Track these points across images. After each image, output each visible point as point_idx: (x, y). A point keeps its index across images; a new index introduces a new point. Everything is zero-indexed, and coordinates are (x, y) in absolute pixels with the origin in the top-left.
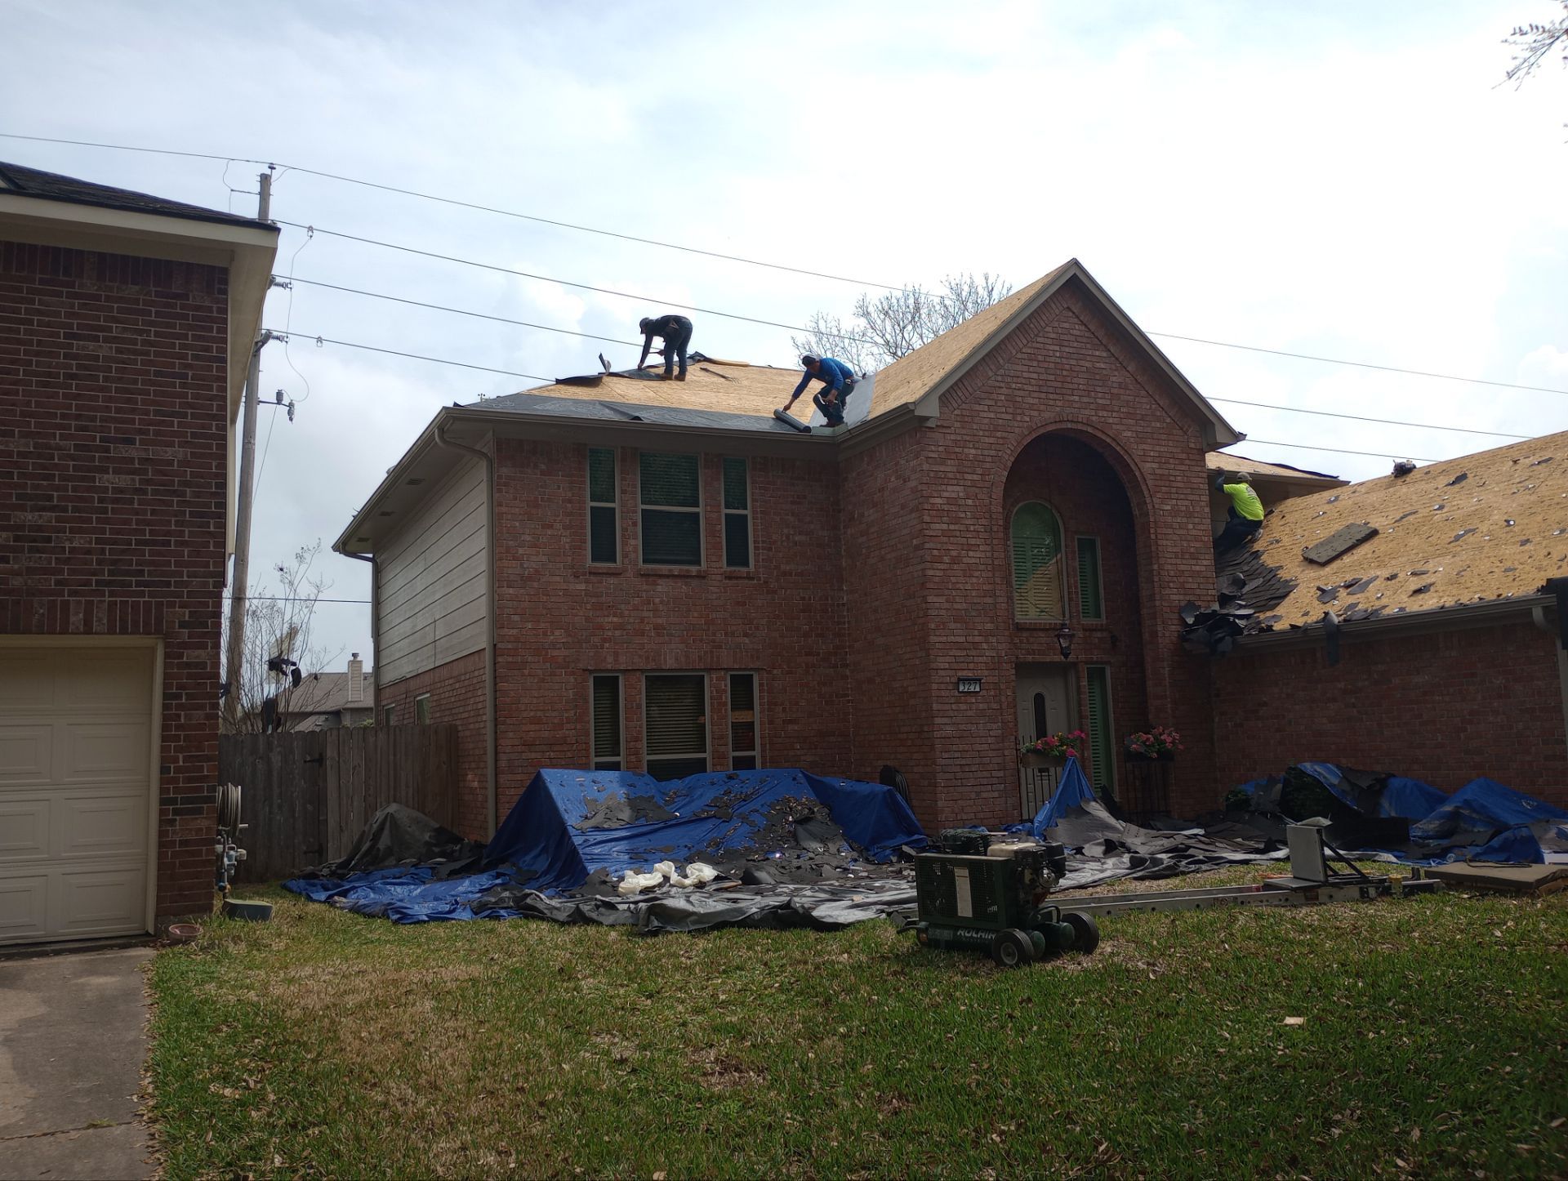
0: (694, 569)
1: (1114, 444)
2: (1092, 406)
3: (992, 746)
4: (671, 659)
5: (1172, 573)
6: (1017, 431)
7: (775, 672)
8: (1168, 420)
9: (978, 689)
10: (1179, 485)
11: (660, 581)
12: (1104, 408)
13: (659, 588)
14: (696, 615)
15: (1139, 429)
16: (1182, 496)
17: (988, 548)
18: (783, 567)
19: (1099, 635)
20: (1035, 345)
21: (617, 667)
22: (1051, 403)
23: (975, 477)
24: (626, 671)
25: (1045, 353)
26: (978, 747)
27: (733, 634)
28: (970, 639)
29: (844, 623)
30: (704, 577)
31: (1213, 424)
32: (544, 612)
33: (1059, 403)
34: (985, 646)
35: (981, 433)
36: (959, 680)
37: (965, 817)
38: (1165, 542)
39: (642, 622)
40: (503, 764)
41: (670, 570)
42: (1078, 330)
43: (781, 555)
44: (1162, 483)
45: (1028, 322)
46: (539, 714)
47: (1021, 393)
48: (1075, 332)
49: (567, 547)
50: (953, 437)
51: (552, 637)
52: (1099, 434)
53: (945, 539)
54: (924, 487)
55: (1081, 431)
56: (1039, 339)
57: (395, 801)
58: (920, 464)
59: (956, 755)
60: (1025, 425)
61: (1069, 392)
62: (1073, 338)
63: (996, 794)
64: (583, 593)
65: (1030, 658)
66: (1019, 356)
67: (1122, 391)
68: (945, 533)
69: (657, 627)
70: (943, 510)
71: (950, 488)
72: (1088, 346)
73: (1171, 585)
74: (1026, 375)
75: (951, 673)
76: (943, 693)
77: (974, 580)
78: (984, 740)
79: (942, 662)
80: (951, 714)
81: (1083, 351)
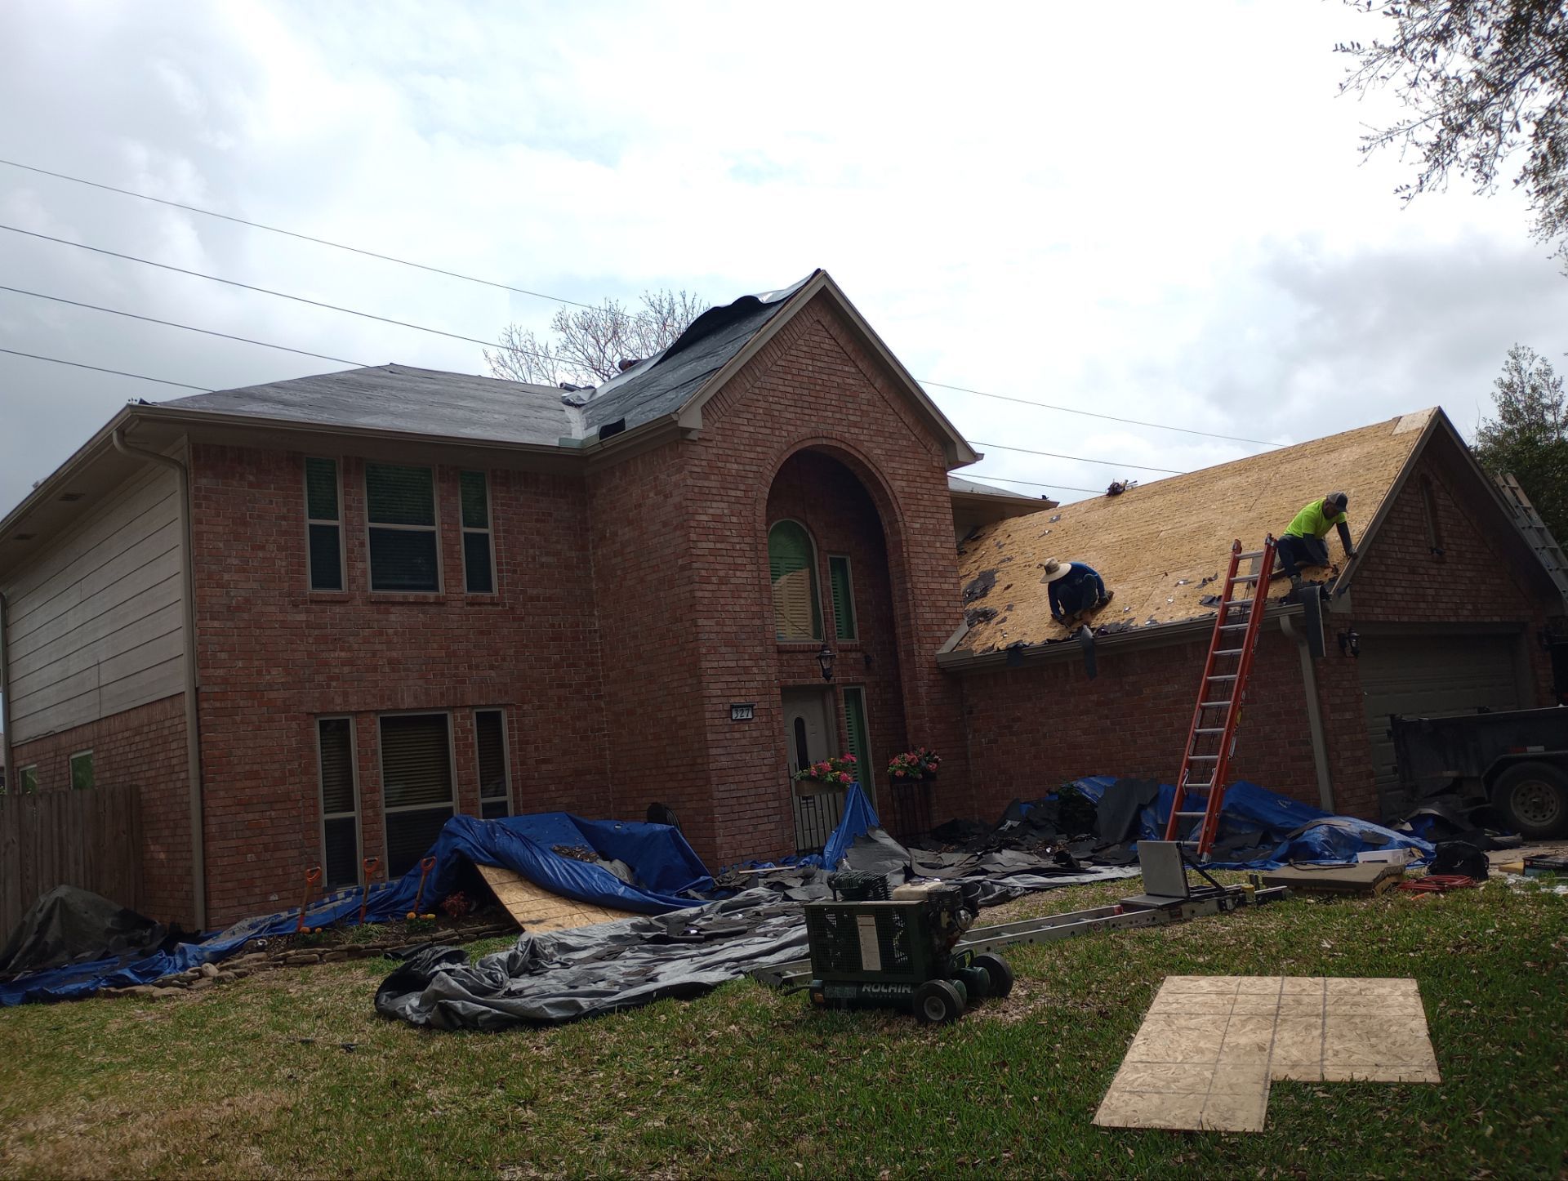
0: (431, 595)
1: (866, 462)
2: (844, 423)
3: (767, 776)
4: (409, 697)
5: (924, 591)
6: (776, 446)
7: (525, 707)
8: (913, 439)
9: (750, 716)
10: (927, 503)
11: (393, 609)
12: (855, 424)
13: (392, 617)
14: (435, 646)
15: (888, 447)
16: (929, 515)
17: (754, 568)
18: (529, 591)
19: (854, 655)
20: (789, 358)
21: (347, 709)
22: (807, 418)
23: (739, 493)
24: (357, 713)
25: (799, 366)
26: (753, 777)
27: (477, 667)
28: (741, 663)
29: (597, 651)
30: (443, 604)
31: (955, 443)
32: (258, 647)
33: (814, 419)
34: (755, 670)
35: (742, 448)
36: (732, 707)
37: (743, 853)
38: (916, 561)
39: (374, 654)
40: (213, 829)
41: (404, 596)
42: (828, 344)
43: (527, 577)
44: (911, 502)
45: (782, 334)
46: (256, 767)
47: (778, 407)
48: (825, 346)
49: (283, 572)
50: (715, 451)
51: (268, 677)
52: (852, 451)
53: (712, 559)
54: (689, 503)
55: (836, 448)
56: (793, 352)
57: (61, 882)
58: (684, 480)
59: (733, 787)
60: (784, 440)
61: (823, 407)
62: (823, 352)
63: (772, 826)
64: (304, 625)
65: (791, 682)
66: (774, 368)
67: (871, 408)
68: (713, 552)
69: (391, 662)
70: (709, 528)
71: (715, 505)
72: (838, 361)
73: (924, 603)
74: (781, 388)
75: (724, 700)
76: (717, 722)
77: (743, 602)
78: (758, 770)
79: (715, 689)
80: (726, 743)
81: (833, 366)
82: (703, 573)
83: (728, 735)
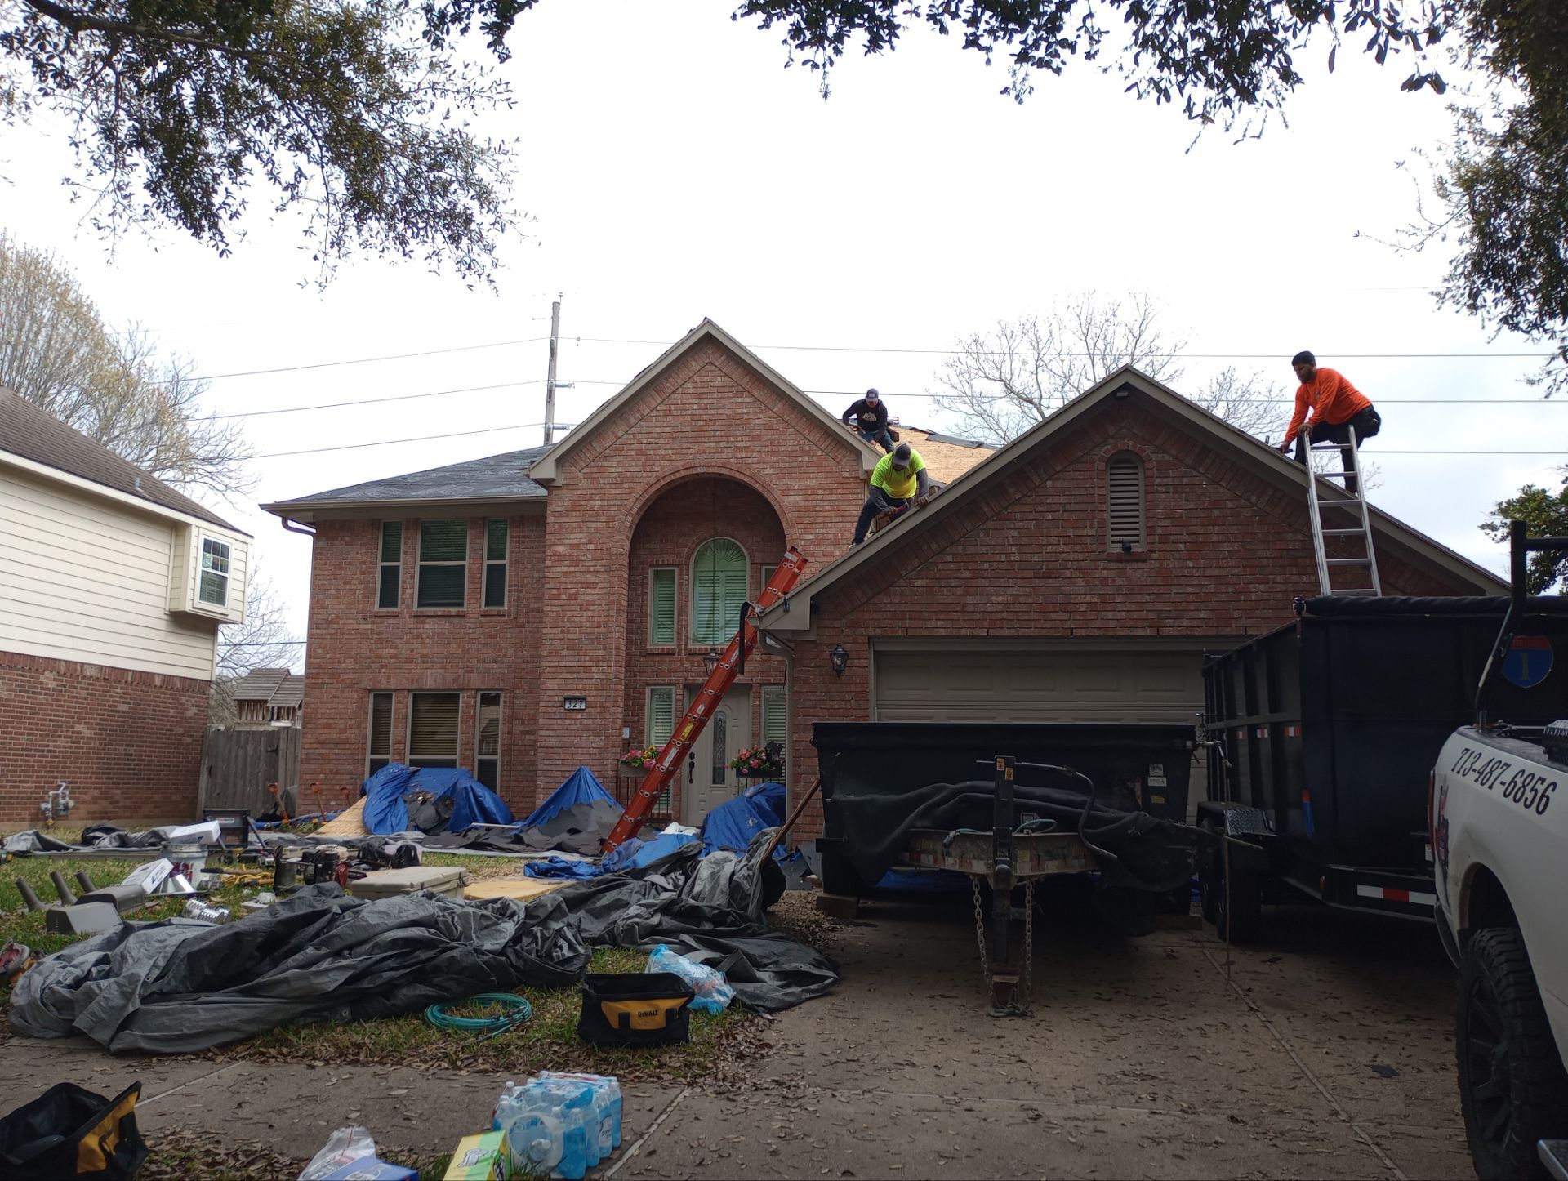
0: (454, 610)
1: (752, 483)
2: (730, 450)
4: (432, 680)
6: (645, 480)
8: (820, 453)
9: (583, 707)
10: (827, 514)
11: (428, 620)
12: (741, 450)
13: (427, 626)
14: (454, 646)
15: (781, 465)
16: (829, 525)
17: (606, 585)
18: (531, 605)
20: (672, 402)
21: (390, 687)
22: (685, 451)
23: (599, 524)
24: (396, 690)
26: (579, 757)
27: (484, 661)
28: (580, 664)
30: (465, 616)
32: (340, 646)
33: (694, 451)
34: (594, 670)
35: (608, 486)
36: (566, 699)
39: (412, 651)
41: (437, 612)
42: (719, 381)
43: (531, 595)
44: (807, 514)
47: (653, 446)
48: (716, 384)
49: (360, 597)
50: (580, 492)
51: (344, 665)
52: (737, 475)
53: (565, 580)
54: (548, 537)
56: (676, 396)
59: (557, 763)
60: (654, 474)
61: (705, 440)
62: (715, 390)
64: (369, 632)
66: (654, 414)
67: (765, 432)
68: (566, 575)
69: (422, 656)
70: (565, 555)
71: (573, 536)
72: (733, 394)
74: (658, 430)
75: (558, 693)
76: (550, 710)
77: (590, 613)
78: (585, 751)
79: (552, 684)
80: (556, 727)
81: (722, 401)
82: (555, 591)
83: (559, 722)
